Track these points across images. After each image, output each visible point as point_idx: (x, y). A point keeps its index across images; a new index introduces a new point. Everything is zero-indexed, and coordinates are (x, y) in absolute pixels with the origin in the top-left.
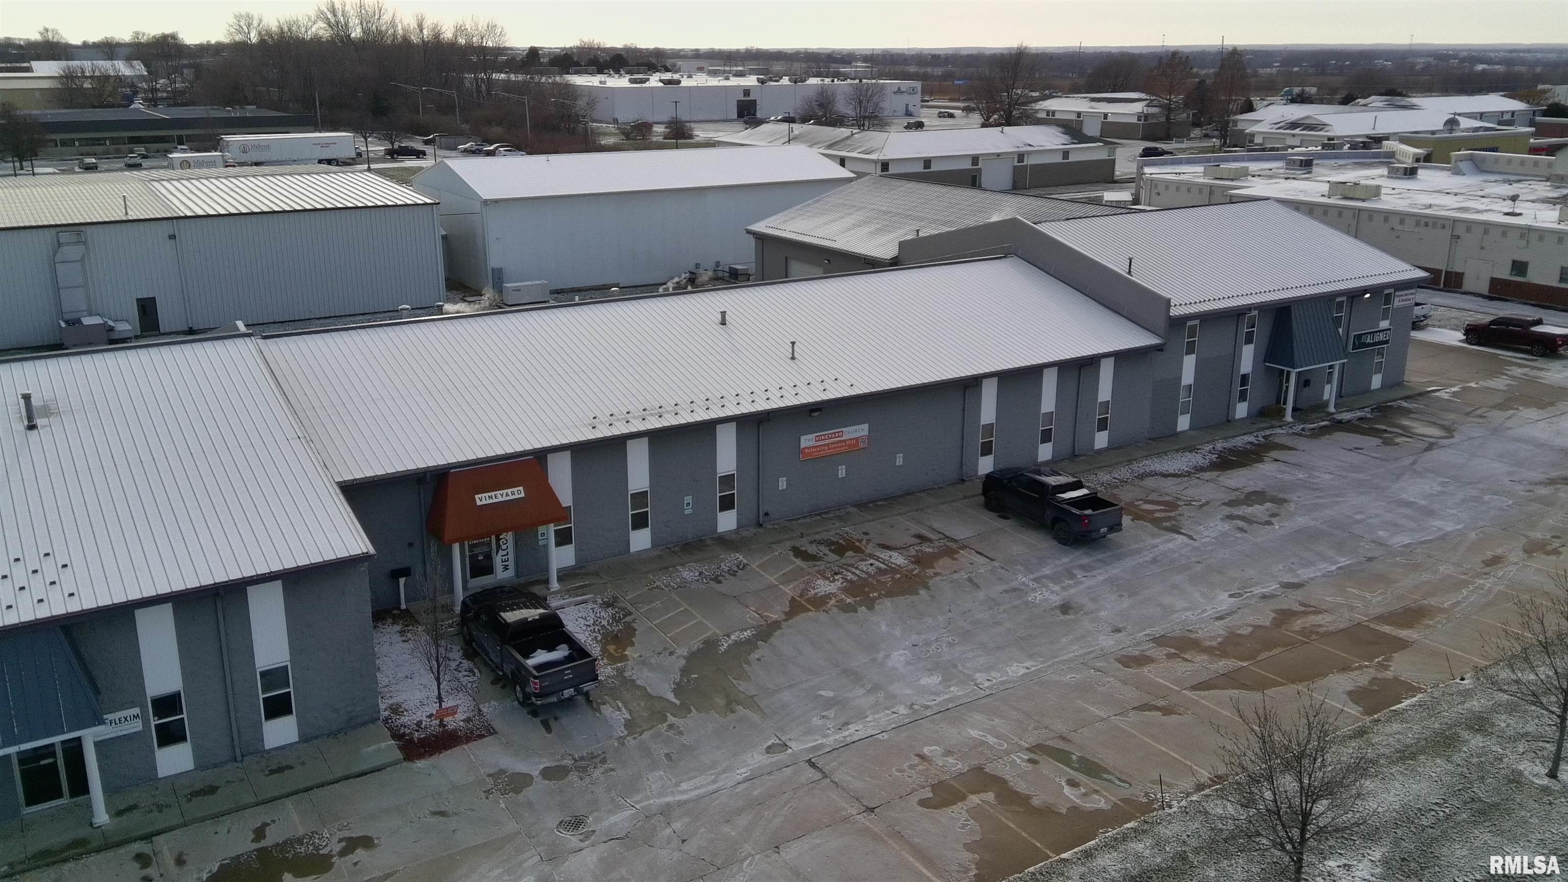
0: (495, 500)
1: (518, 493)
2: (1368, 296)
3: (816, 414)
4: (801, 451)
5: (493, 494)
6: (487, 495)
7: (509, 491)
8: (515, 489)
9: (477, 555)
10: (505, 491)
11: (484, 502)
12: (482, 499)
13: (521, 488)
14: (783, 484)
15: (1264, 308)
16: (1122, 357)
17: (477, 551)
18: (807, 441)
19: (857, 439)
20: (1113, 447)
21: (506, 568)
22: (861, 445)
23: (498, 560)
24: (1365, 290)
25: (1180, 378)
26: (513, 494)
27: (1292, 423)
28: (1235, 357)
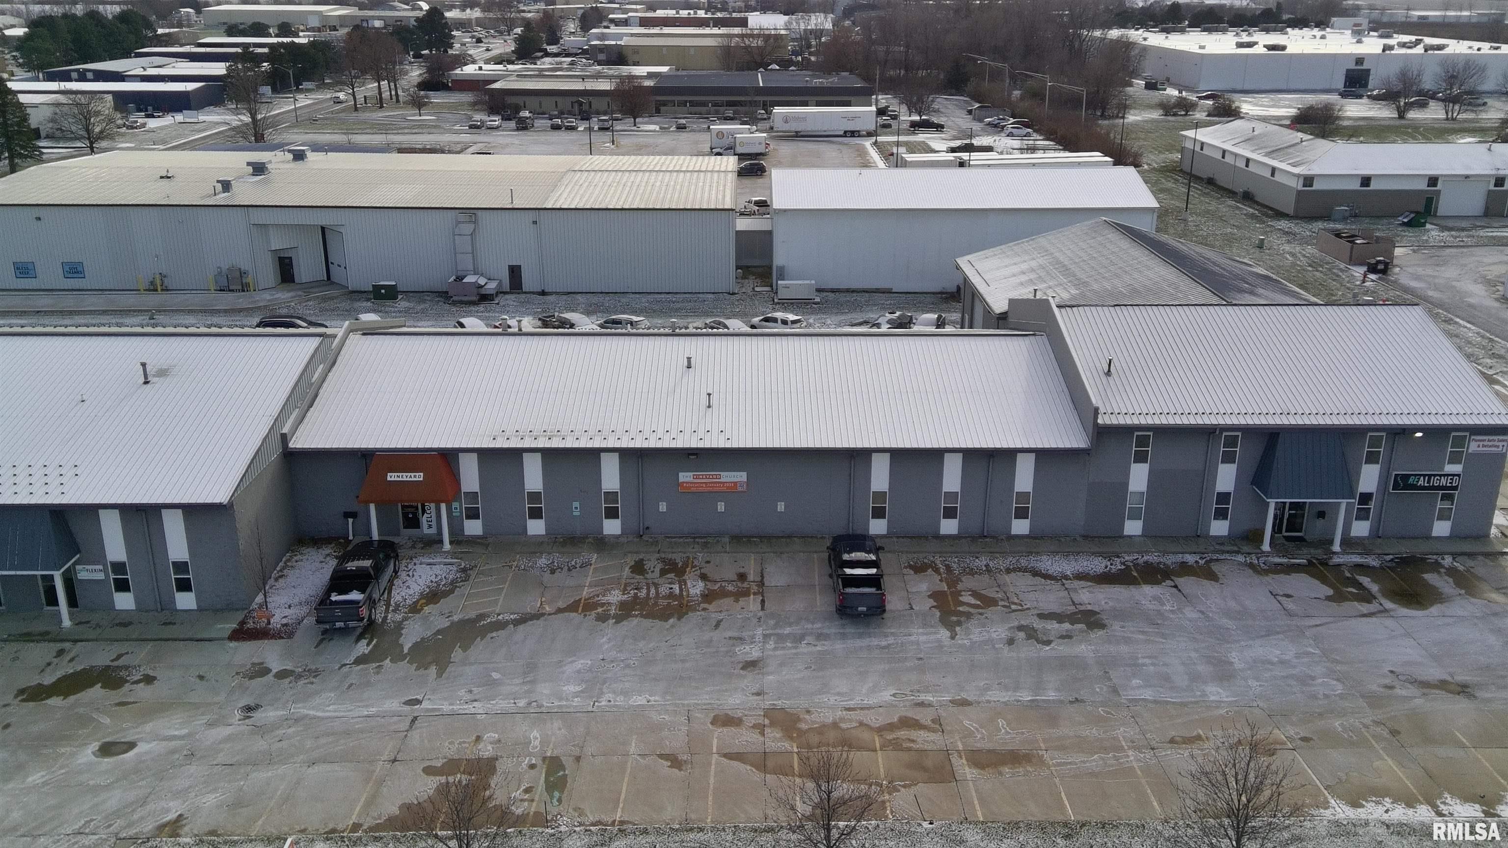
0: (400, 479)
1: (419, 477)
2: (1419, 435)
3: (692, 457)
4: (679, 485)
5: (401, 474)
6: (396, 474)
7: (412, 474)
8: (417, 474)
9: (408, 513)
10: (409, 474)
11: (393, 479)
12: (392, 477)
13: (422, 474)
14: (663, 507)
15: (1248, 431)
16: (1043, 455)
17: (407, 510)
18: (685, 477)
19: (735, 483)
20: (1035, 536)
21: (430, 527)
22: (740, 489)
23: (424, 520)
24: (1419, 428)
25: (1127, 484)
26: (415, 476)
27: (1268, 552)
28: (1208, 475)
